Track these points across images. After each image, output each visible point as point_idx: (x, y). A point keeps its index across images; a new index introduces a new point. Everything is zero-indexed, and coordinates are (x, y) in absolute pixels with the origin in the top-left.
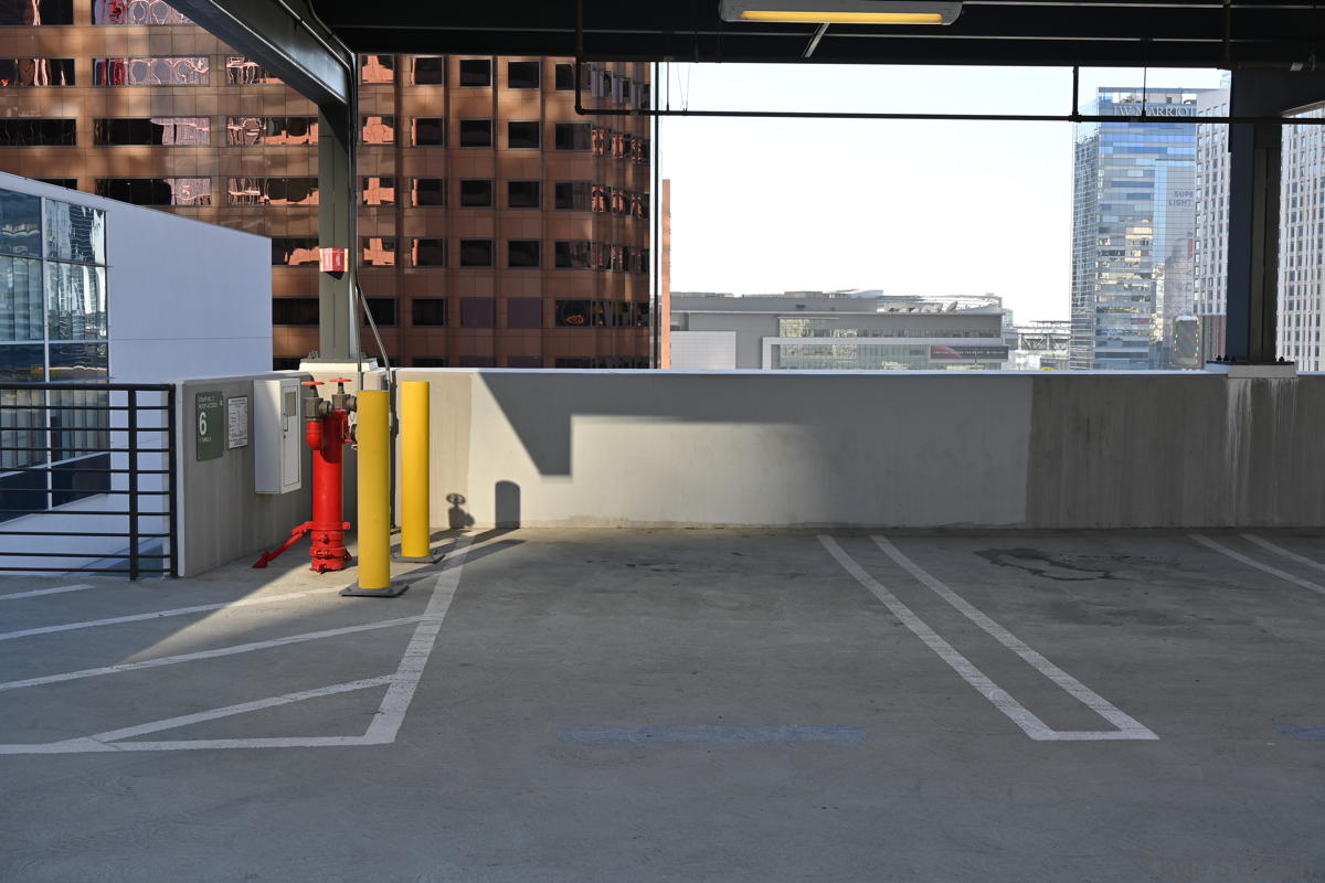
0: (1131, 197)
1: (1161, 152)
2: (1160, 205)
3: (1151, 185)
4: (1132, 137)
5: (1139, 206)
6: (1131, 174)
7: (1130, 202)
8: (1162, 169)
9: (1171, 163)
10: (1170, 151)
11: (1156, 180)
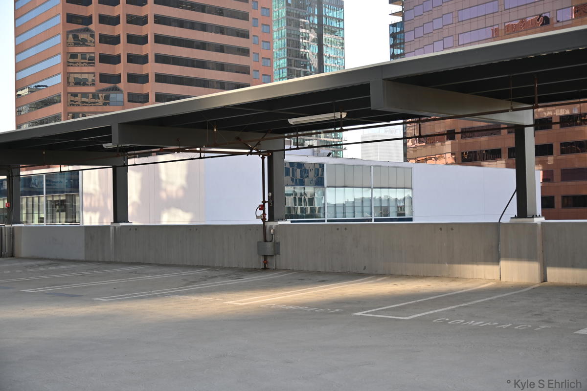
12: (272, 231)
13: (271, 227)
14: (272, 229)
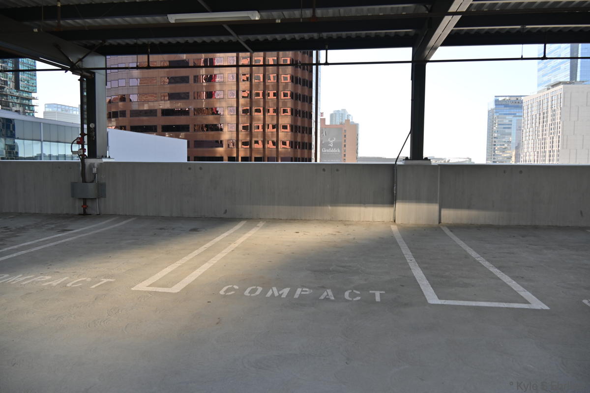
0: (504, 128)
1: (514, 114)
2: (513, 131)
3: (511, 124)
4: (505, 110)
5: (507, 131)
6: (504, 121)
7: (504, 130)
8: (514, 120)
9: (518, 118)
10: (517, 114)
11: (512, 123)
12: (95, 170)
13: (92, 166)
14: (94, 167)
